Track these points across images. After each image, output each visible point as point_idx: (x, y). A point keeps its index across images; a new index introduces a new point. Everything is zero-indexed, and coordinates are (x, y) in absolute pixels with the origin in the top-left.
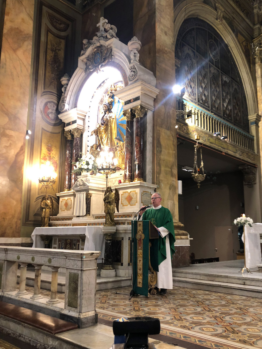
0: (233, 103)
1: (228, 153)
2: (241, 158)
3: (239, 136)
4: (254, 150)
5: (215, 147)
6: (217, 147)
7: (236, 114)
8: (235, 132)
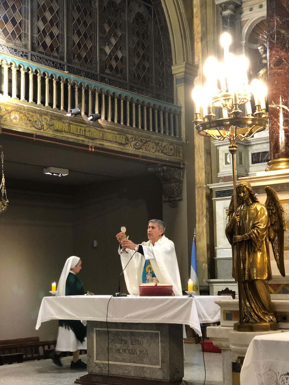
0: (129, 44)
1: (104, 147)
2: (141, 154)
3: (140, 109)
4: (180, 135)
5: (67, 138)
6: (71, 138)
7: (138, 65)
8: (128, 103)
